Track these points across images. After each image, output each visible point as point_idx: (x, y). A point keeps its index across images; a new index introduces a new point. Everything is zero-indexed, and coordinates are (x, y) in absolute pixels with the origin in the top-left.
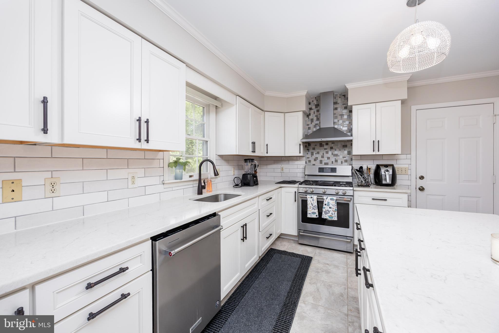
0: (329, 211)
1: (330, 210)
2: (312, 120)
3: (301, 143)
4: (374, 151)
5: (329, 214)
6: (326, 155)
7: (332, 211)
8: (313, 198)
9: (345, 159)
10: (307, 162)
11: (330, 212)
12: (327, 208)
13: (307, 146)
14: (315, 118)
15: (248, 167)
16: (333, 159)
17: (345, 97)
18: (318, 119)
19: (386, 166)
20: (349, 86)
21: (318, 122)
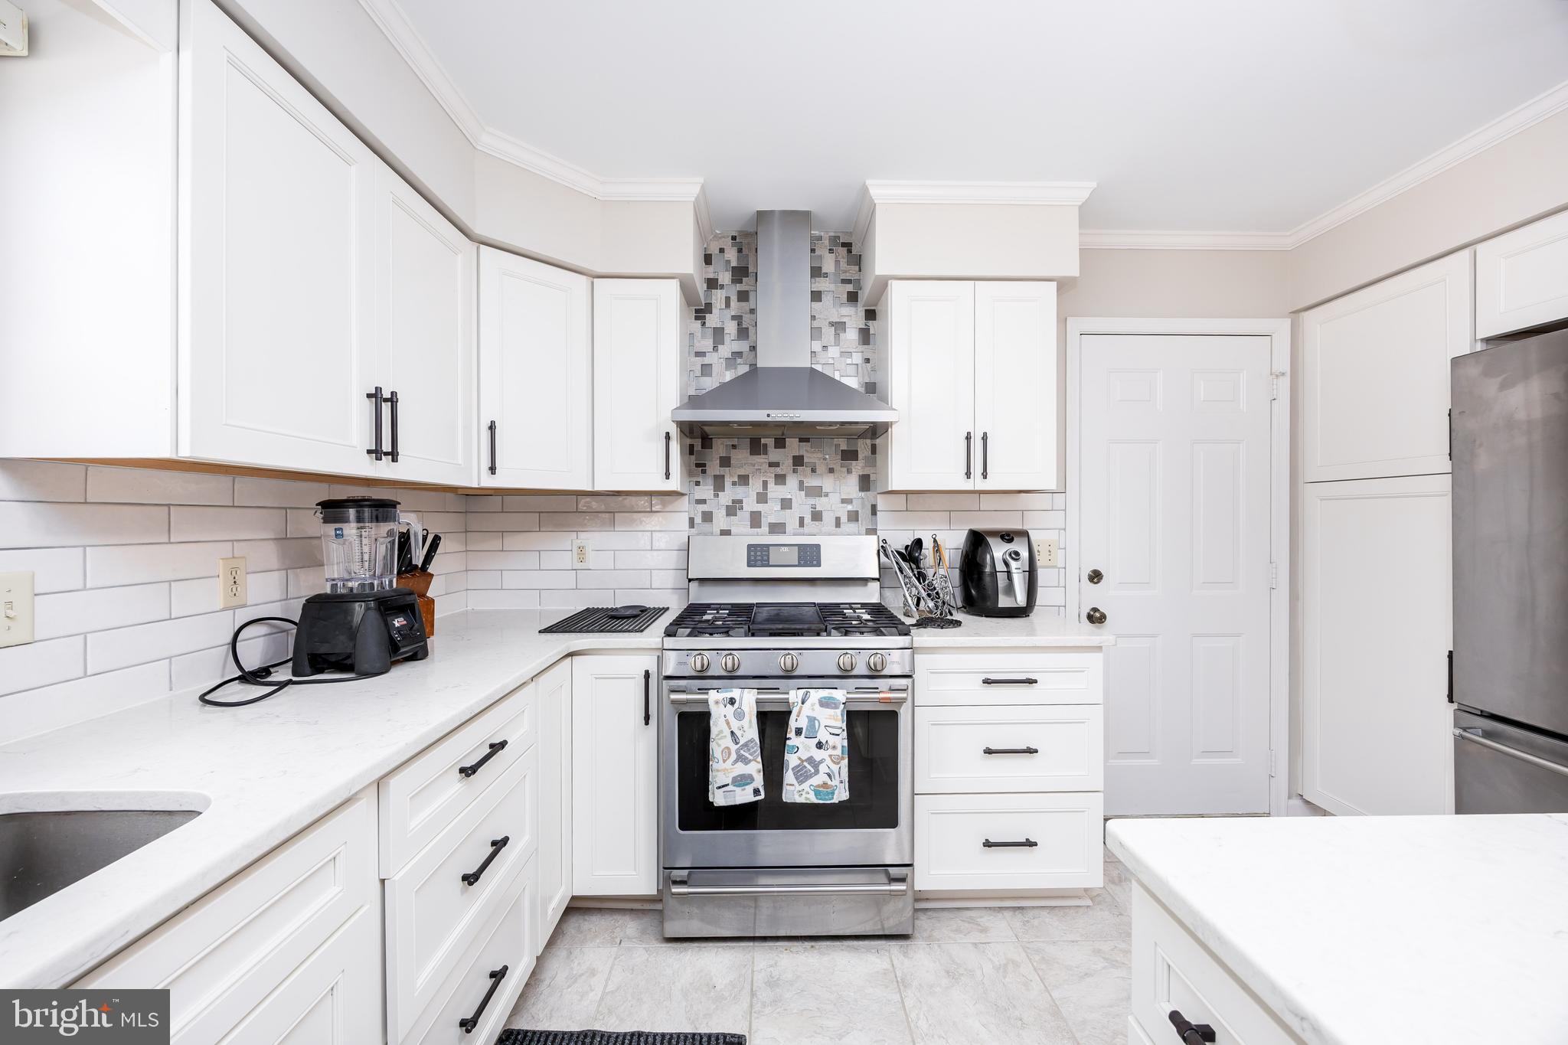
0: (816, 764)
1: (818, 754)
2: (718, 334)
4: (968, 474)
5: (816, 780)
6: (775, 493)
7: (828, 761)
8: (736, 705)
9: (850, 507)
10: (698, 520)
11: (823, 768)
12: (807, 748)
14: (731, 328)
16: (802, 505)
17: (850, 251)
18: (743, 333)
19: (1007, 537)
20: (880, 191)
21: (743, 346)
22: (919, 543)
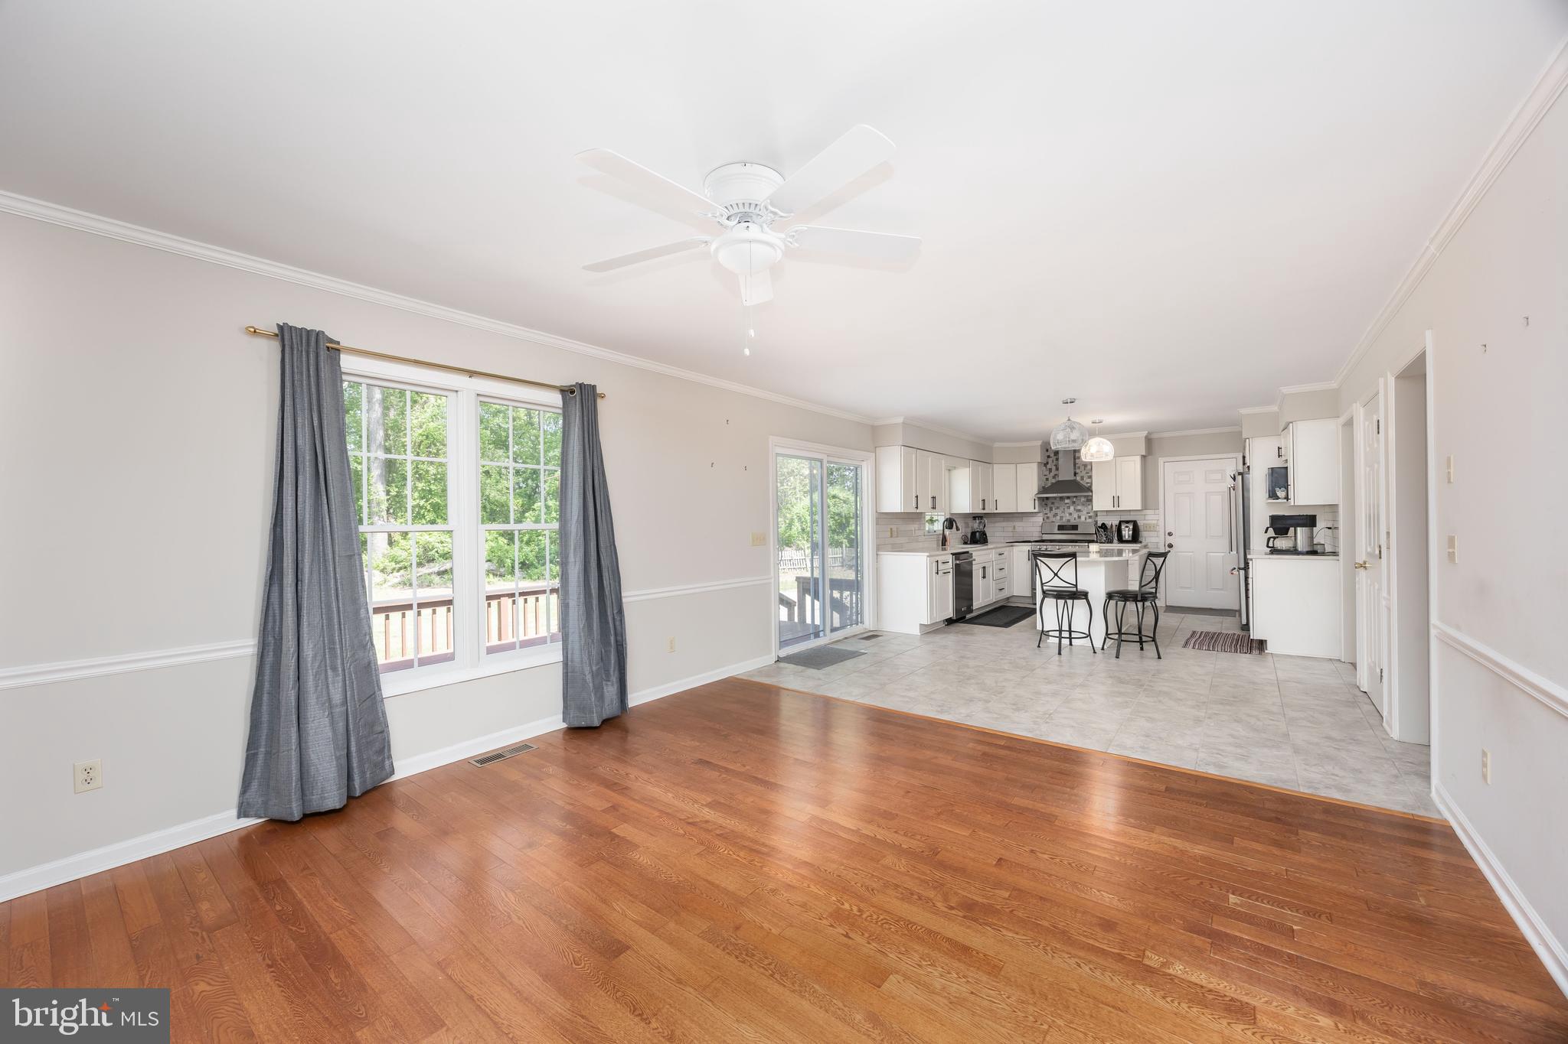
2: (1050, 470)
3: (1038, 499)
4: (1114, 506)
6: (1066, 511)
10: (1044, 518)
14: (1054, 468)
15: (976, 525)
16: (1075, 515)
19: (1127, 522)
22: (1105, 523)
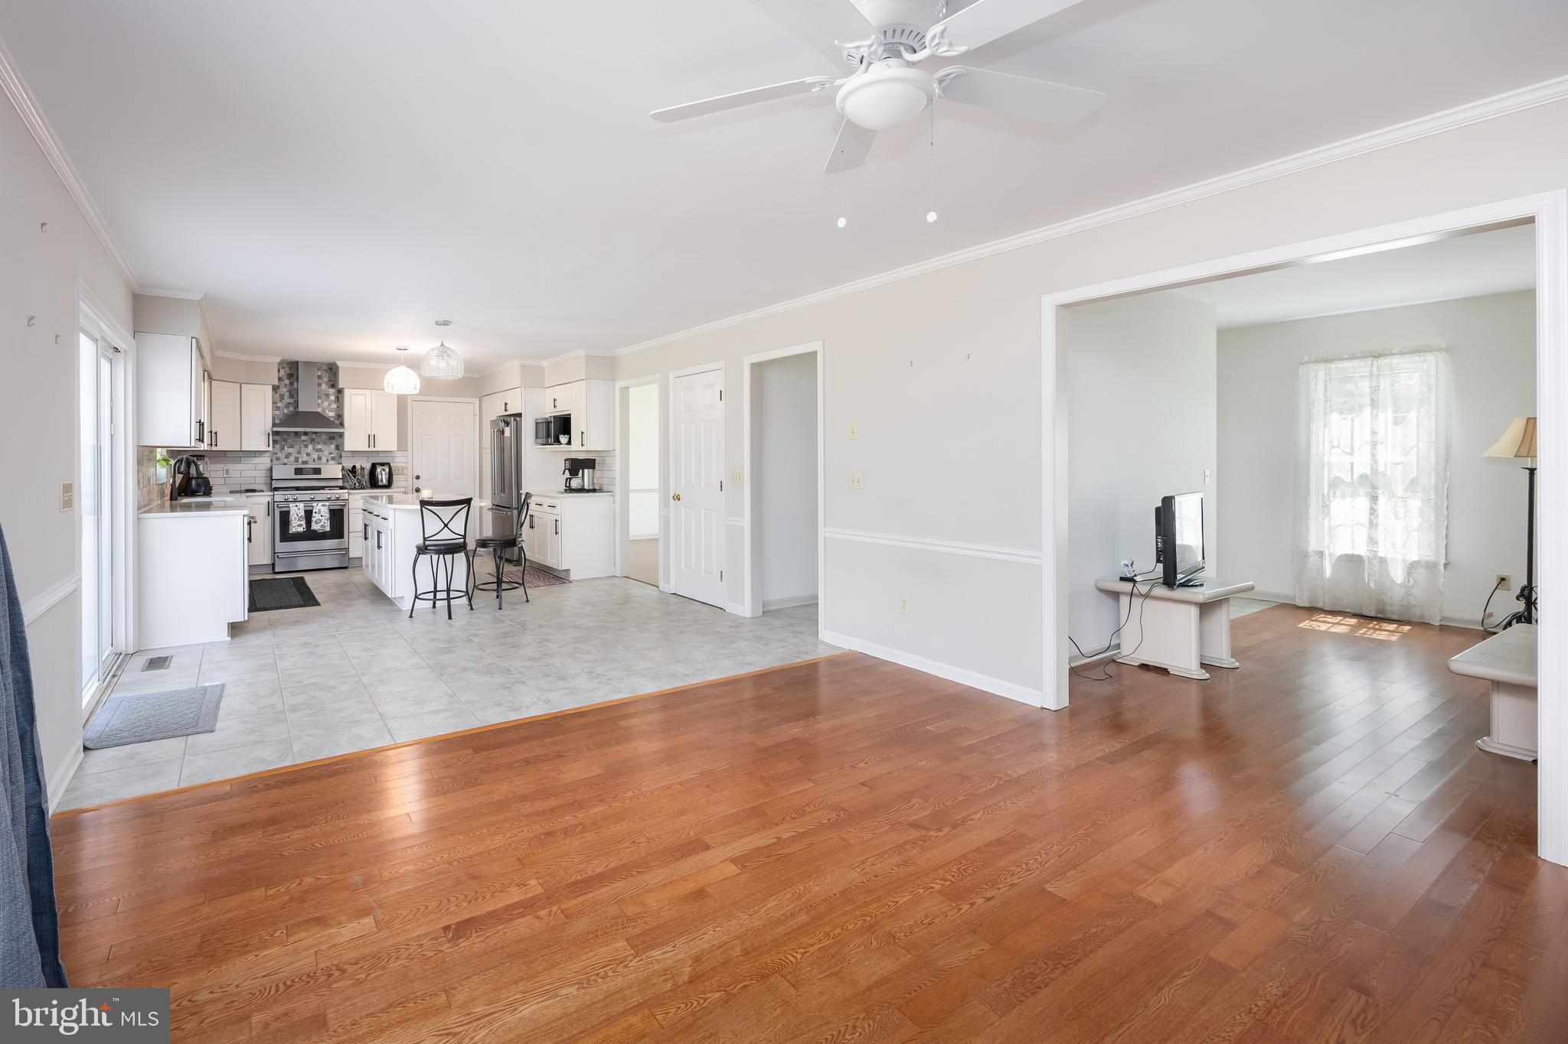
0: (321, 521)
1: (321, 518)
2: (282, 397)
3: (271, 434)
4: (369, 446)
5: (321, 525)
6: (304, 451)
7: (323, 520)
8: (297, 508)
9: (332, 455)
10: (274, 459)
12: (318, 517)
13: (278, 437)
16: (314, 455)
17: (331, 374)
18: (291, 396)
19: (382, 464)
20: (339, 363)
21: (292, 401)
22: (354, 467)
